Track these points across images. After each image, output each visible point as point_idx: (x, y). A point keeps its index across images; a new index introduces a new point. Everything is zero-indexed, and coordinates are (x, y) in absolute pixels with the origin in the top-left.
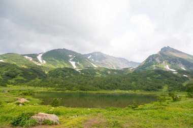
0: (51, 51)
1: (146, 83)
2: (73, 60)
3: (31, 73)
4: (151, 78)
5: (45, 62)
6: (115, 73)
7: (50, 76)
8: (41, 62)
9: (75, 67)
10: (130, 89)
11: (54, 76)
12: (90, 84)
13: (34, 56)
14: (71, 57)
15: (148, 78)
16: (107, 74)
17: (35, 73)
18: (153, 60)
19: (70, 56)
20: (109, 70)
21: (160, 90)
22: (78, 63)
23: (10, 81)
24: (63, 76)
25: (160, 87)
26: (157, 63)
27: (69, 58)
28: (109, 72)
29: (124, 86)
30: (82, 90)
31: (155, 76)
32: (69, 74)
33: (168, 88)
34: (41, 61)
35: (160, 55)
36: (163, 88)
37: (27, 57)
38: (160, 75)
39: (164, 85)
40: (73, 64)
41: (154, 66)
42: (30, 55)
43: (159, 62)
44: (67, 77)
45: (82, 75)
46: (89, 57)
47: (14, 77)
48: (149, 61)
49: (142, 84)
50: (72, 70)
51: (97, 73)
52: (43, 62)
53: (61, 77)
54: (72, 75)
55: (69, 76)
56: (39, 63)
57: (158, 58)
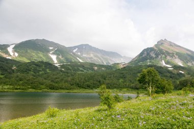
0: (27, 41)
2: (53, 54)
5: (16, 54)
6: (103, 69)
7: (18, 71)
9: (55, 61)
10: (116, 87)
11: (23, 72)
13: (4, 47)
14: (52, 50)
16: (93, 70)
18: (148, 54)
19: (51, 48)
20: (96, 65)
22: (60, 57)
24: (36, 71)
26: (151, 58)
27: (48, 51)
28: (96, 68)
32: (43, 70)
34: (12, 54)
35: (156, 48)
40: (54, 58)
41: (148, 60)
43: (154, 56)
44: (41, 73)
45: (61, 71)
46: (74, 51)
48: (143, 56)
49: (131, 81)
50: (49, 65)
51: (81, 69)
52: (14, 54)
53: (32, 73)
54: (48, 70)
55: (43, 72)
56: (10, 55)
57: (153, 52)
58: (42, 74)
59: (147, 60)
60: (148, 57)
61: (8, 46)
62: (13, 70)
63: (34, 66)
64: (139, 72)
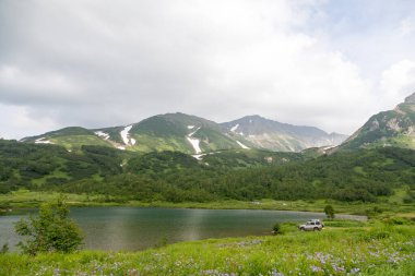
1: (350, 181)
2: (194, 137)
4: (364, 170)
5: (133, 141)
6: (284, 159)
7: (129, 169)
10: (301, 197)
11: (136, 171)
14: (192, 130)
15: (359, 169)
16: (264, 162)
18: (383, 125)
19: (190, 127)
20: (270, 153)
21: (382, 198)
22: (206, 142)
23: (34, 182)
24: (157, 168)
25: (384, 193)
26: (391, 133)
27: (186, 132)
28: (270, 159)
31: (375, 164)
32: (171, 166)
33: (408, 193)
34: (126, 141)
35: (400, 112)
36: (394, 194)
38: (390, 161)
39: (397, 186)
40: (195, 143)
41: (384, 139)
43: (398, 129)
44: (166, 171)
45: (202, 167)
46: (233, 129)
47: (46, 173)
48: (371, 130)
49: (337, 184)
50: (184, 158)
51: (240, 161)
52: (130, 142)
53: (151, 172)
54: (178, 167)
55: (170, 170)
56: (123, 144)
57: (394, 120)
58: (168, 173)
59: (380, 137)
60: (384, 131)
61: (123, 128)
62: (121, 169)
63: (156, 159)
64: (357, 165)
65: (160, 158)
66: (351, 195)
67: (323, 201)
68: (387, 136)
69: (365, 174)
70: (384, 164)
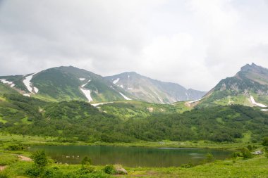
1: (216, 128)
2: (86, 88)
3: (14, 111)
4: (223, 120)
5: (36, 90)
7: (47, 115)
8: (31, 91)
9: (90, 99)
10: (188, 139)
11: (53, 116)
12: (118, 130)
13: (18, 80)
14: (84, 82)
15: (219, 120)
16: (147, 111)
17: (22, 112)
18: (228, 87)
19: (82, 79)
20: (151, 105)
21: (238, 139)
22: (96, 92)
24: (71, 115)
25: (238, 136)
26: (233, 93)
27: (79, 84)
28: (151, 109)
29: (177, 133)
30: (105, 141)
31: (229, 116)
32: (80, 113)
33: (252, 136)
34: (30, 89)
35: (239, 78)
36: (243, 137)
37: (4, 81)
38: (238, 115)
39: (244, 132)
40: (87, 93)
41: (229, 97)
42: (9, 78)
43: (238, 90)
44: (77, 117)
45: (103, 114)
46: (115, 82)
48: (221, 90)
49: (208, 130)
50: (86, 106)
51: (130, 110)
52: (33, 90)
53: (66, 117)
54: (86, 114)
55: (80, 116)
56: (28, 92)
57: (236, 84)
58: (80, 119)
59: (227, 96)
60: (229, 91)
61: (24, 78)
62: (41, 114)
63: (67, 107)
64: (218, 116)
65: (71, 107)
66: (220, 137)
67: (203, 142)
68: (231, 95)
69: (224, 123)
70: (234, 117)
